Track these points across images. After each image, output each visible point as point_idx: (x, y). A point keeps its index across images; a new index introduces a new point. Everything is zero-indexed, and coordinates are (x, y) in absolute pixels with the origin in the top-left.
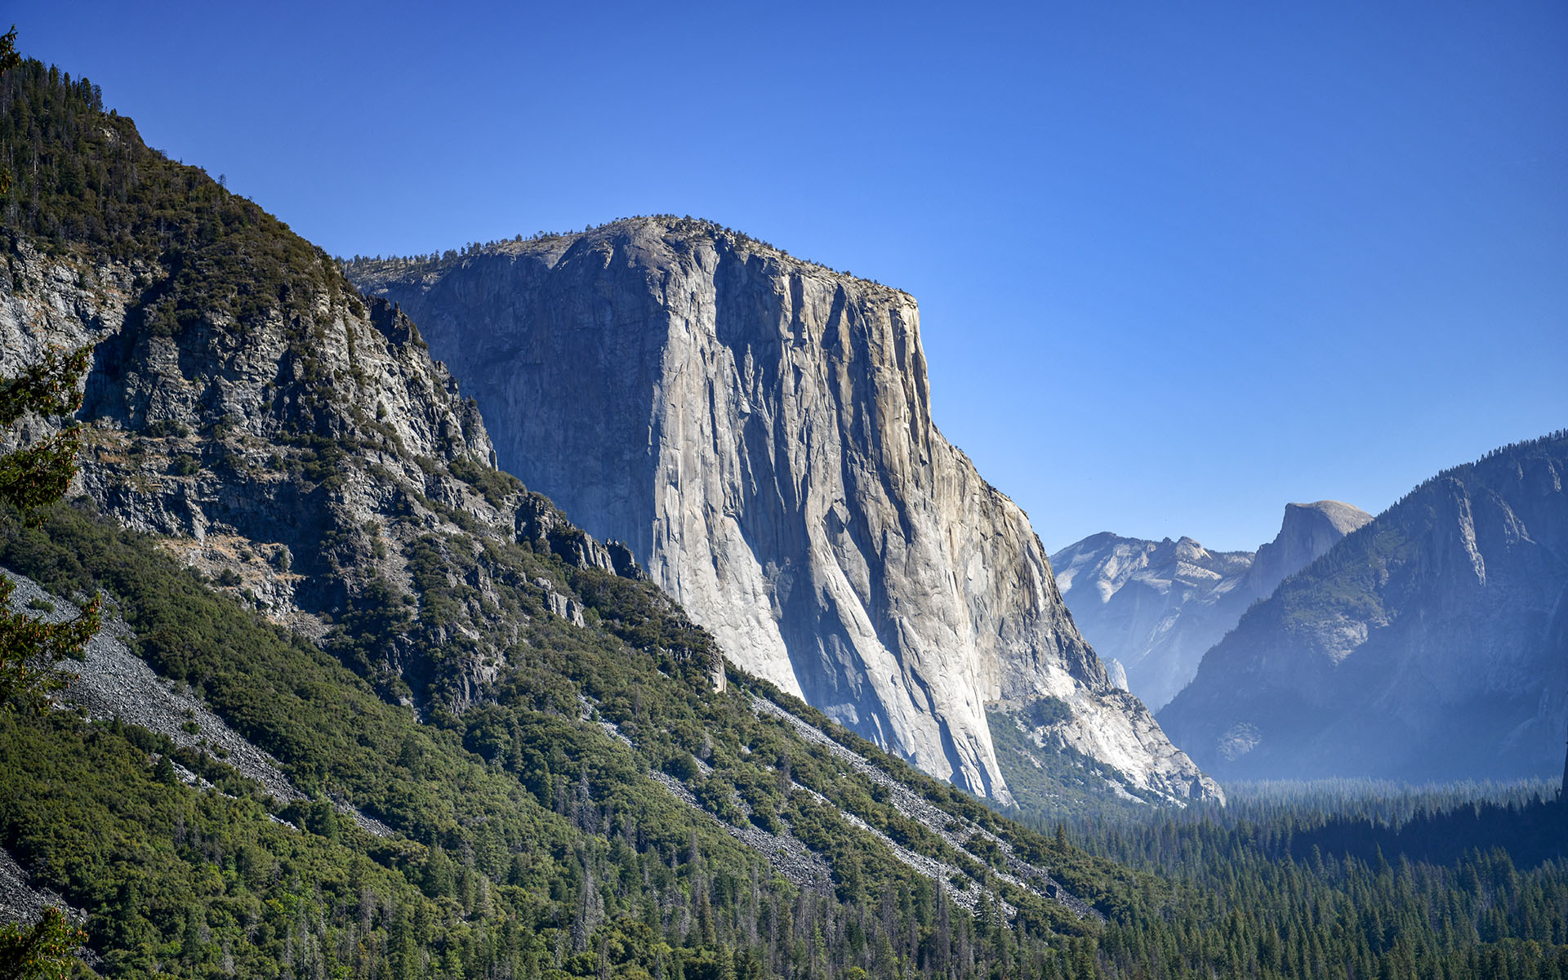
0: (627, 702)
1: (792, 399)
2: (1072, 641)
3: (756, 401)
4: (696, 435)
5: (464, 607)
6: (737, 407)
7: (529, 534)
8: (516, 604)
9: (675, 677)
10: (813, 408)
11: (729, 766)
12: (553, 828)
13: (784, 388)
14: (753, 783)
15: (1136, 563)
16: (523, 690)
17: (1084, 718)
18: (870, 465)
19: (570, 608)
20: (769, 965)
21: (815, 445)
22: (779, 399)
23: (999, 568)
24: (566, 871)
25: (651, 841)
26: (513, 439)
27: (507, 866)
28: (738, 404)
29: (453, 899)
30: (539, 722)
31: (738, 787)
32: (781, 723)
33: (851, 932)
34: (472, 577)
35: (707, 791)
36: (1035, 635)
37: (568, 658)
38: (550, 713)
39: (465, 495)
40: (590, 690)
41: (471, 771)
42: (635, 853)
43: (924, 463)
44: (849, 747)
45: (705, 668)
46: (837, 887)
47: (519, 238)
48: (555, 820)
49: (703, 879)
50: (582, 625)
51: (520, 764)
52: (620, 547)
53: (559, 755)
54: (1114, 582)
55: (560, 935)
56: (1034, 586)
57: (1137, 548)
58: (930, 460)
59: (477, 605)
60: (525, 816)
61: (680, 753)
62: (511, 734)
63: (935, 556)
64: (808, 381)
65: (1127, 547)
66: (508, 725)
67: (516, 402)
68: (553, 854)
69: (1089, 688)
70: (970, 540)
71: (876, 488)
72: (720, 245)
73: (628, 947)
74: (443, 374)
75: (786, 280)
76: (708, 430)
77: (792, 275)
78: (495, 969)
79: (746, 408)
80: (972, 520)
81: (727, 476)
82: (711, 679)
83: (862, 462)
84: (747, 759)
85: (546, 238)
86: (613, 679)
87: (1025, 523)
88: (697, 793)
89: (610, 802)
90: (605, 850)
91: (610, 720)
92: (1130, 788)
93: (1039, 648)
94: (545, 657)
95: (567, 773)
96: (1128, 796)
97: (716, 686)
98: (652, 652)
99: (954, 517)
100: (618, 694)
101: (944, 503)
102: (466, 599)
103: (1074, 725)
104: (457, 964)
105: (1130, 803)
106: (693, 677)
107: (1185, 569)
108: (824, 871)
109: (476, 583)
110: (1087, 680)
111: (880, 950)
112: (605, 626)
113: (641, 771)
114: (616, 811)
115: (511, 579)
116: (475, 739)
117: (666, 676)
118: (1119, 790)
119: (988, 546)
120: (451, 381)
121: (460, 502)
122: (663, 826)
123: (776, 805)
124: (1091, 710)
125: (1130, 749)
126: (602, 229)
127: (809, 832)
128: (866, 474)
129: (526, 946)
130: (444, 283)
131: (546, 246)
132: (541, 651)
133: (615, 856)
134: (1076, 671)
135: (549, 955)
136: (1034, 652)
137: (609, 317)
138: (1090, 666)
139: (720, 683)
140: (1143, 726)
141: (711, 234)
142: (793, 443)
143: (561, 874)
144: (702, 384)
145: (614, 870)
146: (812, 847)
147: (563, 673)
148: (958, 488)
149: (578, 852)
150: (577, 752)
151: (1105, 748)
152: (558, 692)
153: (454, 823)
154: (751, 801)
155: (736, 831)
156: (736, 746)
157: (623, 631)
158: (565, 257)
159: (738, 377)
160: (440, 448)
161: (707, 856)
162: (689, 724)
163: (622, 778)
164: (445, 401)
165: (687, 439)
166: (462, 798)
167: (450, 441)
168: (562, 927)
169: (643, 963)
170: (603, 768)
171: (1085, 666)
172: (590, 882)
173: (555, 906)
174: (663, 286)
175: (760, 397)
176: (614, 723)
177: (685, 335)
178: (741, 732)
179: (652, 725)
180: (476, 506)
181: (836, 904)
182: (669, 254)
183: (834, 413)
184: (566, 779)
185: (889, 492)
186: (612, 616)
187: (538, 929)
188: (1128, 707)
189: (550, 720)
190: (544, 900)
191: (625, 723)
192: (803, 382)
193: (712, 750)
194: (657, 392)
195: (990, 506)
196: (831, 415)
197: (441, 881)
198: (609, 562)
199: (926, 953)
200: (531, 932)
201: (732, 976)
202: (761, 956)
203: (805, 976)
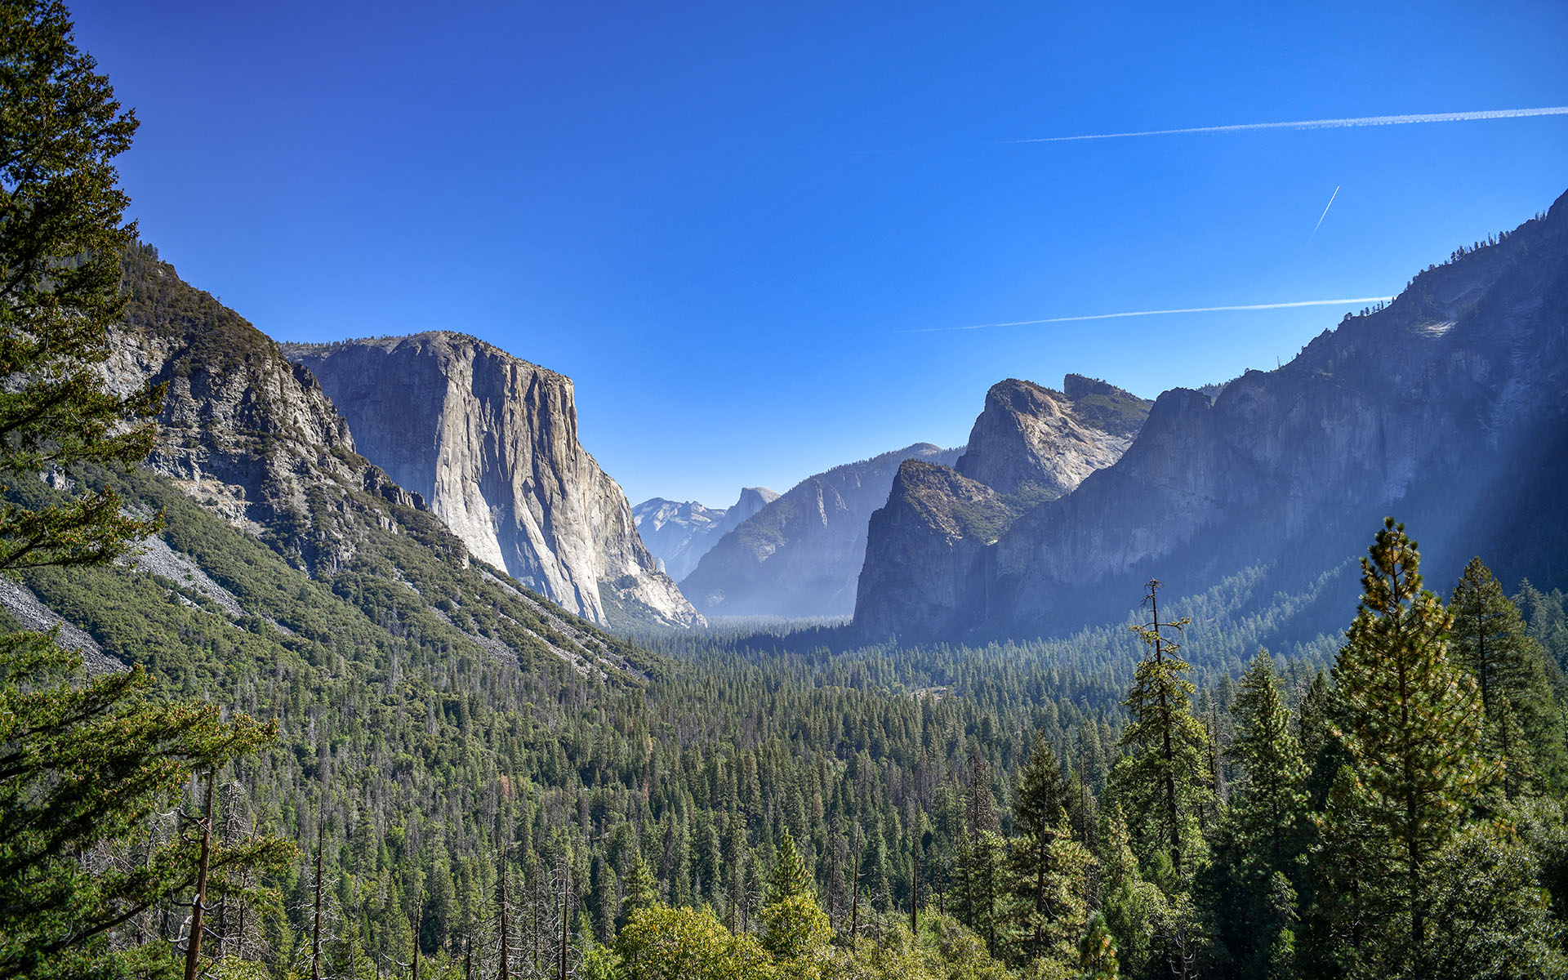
0: (418, 572)
1: (509, 426)
2: (640, 549)
3: (490, 425)
4: (459, 441)
5: (335, 522)
7: (371, 487)
8: (362, 521)
9: (443, 561)
10: (519, 430)
11: (469, 605)
12: (378, 633)
13: (505, 420)
14: (481, 613)
15: (672, 513)
16: (364, 564)
17: (644, 585)
18: (546, 460)
19: (390, 524)
20: (485, 702)
21: (519, 449)
22: (502, 426)
23: (607, 513)
24: (384, 655)
25: (428, 641)
26: (364, 439)
27: (353, 652)
28: (481, 427)
29: (324, 667)
30: (372, 581)
31: (473, 615)
32: (496, 585)
33: (527, 686)
34: (340, 507)
35: (457, 617)
36: (623, 546)
37: (388, 549)
38: (378, 576)
39: (338, 465)
40: (399, 566)
41: (336, 604)
42: (419, 647)
43: (573, 460)
44: (529, 597)
45: (459, 556)
46: (521, 664)
47: (373, 338)
48: (379, 629)
49: (454, 660)
50: (396, 533)
51: (361, 601)
52: (418, 495)
53: (382, 597)
54: (662, 521)
55: (380, 686)
56: (623, 522)
57: (673, 506)
58: (576, 459)
59: (342, 521)
60: (363, 627)
61: (444, 598)
62: (358, 586)
63: (576, 506)
64: (517, 417)
65: (668, 505)
66: (356, 581)
67: (367, 420)
68: (377, 646)
69: (647, 571)
70: (593, 499)
71: (549, 471)
72: (476, 348)
73: (414, 692)
74: (329, 404)
75: (508, 367)
76: (465, 439)
77: (511, 365)
78: (346, 702)
79: (485, 429)
80: (595, 489)
81: (474, 462)
82: (461, 562)
83: (542, 459)
84: (478, 602)
85: (387, 339)
86: (411, 561)
87: (620, 491)
88: (452, 618)
89: (408, 621)
90: (404, 645)
91: (409, 581)
92: (664, 619)
93: (624, 552)
94: (376, 548)
95: (386, 606)
96: (663, 623)
97: (464, 565)
98: (432, 548)
99: (586, 488)
100: (413, 568)
101: (581, 480)
102: (336, 518)
103: (639, 589)
104: (326, 699)
105: (664, 626)
106: (452, 561)
107: (695, 517)
108: (515, 657)
109: (342, 510)
110: (646, 568)
111: (541, 694)
112: (408, 534)
113: (424, 606)
114: (410, 626)
115: (360, 508)
116: (338, 588)
117: (438, 560)
118: (659, 620)
119: (602, 502)
120: (333, 408)
121: (335, 469)
122: (434, 633)
123: (492, 624)
124: (648, 582)
125: (665, 601)
126: (416, 336)
127: (508, 638)
128: (544, 465)
129: (362, 691)
130: (332, 357)
131: (387, 343)
132: (375, 545)
133: (409, 648)
134: (641, 563)
135: (374, 695)
136: (622, 554)
137: (417, 380)
138: (648, 561)
139: (466, 564)
140: (671, 590)
141: (472, 342)
142: (508, 447)
143: (381, 656)
144: (463, 416)
145: (408, 655)
146: (509, 645)
147: (385, 557)
148: (589, 473)
149: (390, 646)
150: (391, 596)
151: (653, 600)
152: (382, 566)
153: (326, 630)
154: (479, 622)
155: (471, 637)
156: (473, 595)
157: (417, 537)
158: (396, 348)
159: (482, 413)
160: (326, 441)
161: (456, 649)
162: (450, 584)
163: (414, 609)
164: (330, 417)
165: (454, 443)
166: (330, 617)
167: (331, 438)
168: (381, 682)
169: (422, 700)
170: (404, 604)
171: (646, 561)
172: (396, 661)
173: (377, 672)
174: (446, 366)
175: (493, 424)
176: (411, 582)
177: (456, 391)
178: (476, 588)
179: (430, 584)
180: (344, 471)
181: (520, 673)
182: (450, 350)
183: (529, 434)
184: (385, 610)
185: (555, 474)
186: (412, 529)
187: (368, 683)
189: (378, 580)
190: (372, 668)
191: (417, 583)
192: (514, 417)
193: (461, 597)
194: (440, 418)
195: (604, 483)
197: (319, 658)
198: (411, 502)
199: (563, 696)
200: (365, 684)
201: (467, 707)
202: (481, 697)
203: (503, 707)
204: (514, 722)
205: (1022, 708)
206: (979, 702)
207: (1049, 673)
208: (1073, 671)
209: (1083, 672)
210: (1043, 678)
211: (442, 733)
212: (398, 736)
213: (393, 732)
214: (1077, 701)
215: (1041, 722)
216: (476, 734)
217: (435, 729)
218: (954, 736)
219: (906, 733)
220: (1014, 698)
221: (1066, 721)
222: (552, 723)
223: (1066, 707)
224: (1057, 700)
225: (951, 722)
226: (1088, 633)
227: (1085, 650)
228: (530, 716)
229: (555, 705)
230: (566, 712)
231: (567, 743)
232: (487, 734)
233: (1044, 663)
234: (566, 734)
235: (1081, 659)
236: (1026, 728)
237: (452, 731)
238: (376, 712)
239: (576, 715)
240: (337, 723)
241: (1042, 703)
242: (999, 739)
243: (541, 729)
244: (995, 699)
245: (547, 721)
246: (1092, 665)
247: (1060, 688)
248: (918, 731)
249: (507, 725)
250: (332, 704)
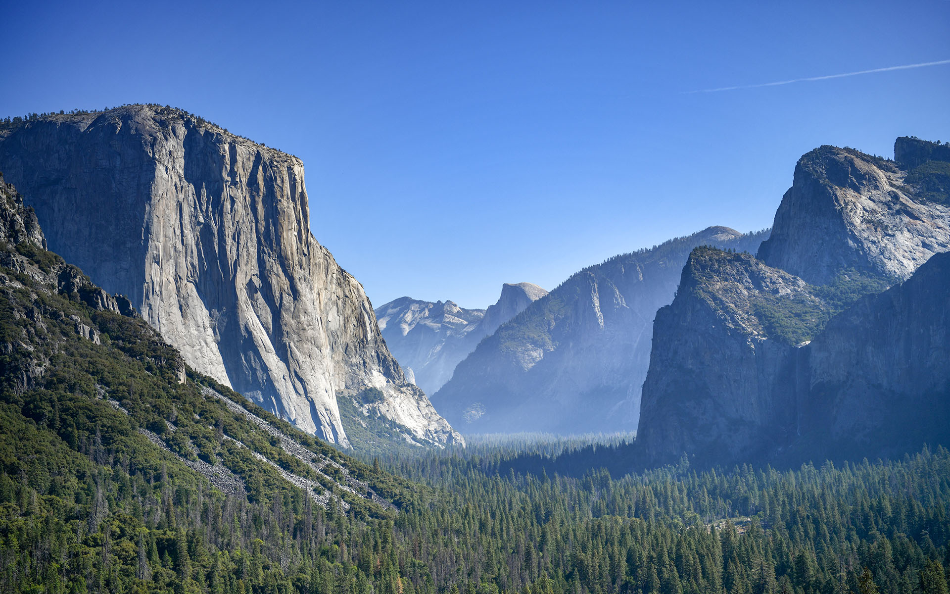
0: (125, 388)
1: (229, 216)
2: (385, 357)
3: (207, 216)
4: (171, 234)
5: (24, 332)
6: (196, 219)
7: (66, 289)
8: (57, 330)
9: (155, 375)
10: (241, 221)
11: (187, 426)
12: (78, 462)
13: (224, 209)
14: (201, 436)
15: (422, 314)
16: (61, 381)
17: (391, 399)
18: (274, 255)
19: (91, 333)
20: (207, 539)
21: (242, 242)
22: (221, 215)
23: (346, 316)
24: (86, 487)
25: (138, 469)
26: (57, 233)
27: (48, 484)
28: (196, 217)
29: (13, 504)
30: (71, 400)
31: (191, 438)
32: (218, 401)
33: (255, 519)
34: (30, 314)
35: (173, 440)
36: (365, 353)
37: (90, 362)
38: (77, 395)
39: (26, 265)
40: (103, 381)
41: (27, 428)
42: (128, 476)
43: (305, 255)
44: (257, 415)
45: (174, 369)
46: (249, 494)
47: (62, 112)
48: (79, 457)
49: (169, 490)
50: (99, 343)
51: (58, 424)
52: (123, 298)
53: (83, 419)
54: (410, 324)
55: (81, 524)
56: (365, 326)
57: (423, 306)
58: (309, 254)
59: (33, 330)
60: (60, 454)
61: (157, 418)
62: (53, 406)
63: (310, 308)
64: (239, 206)
65: (417, 305)
66: (51, 401)
67: (59, 210)
68: (77, 477)
69: (394, 383)
70: (330, 299)
71: (277, 268)
72: (187, 124)
73: (122, 530)
74: (12, 191)
75: (227, 147)
76: (178, 232)
77: (230, 144)
78: (39, 544)
79: (202, 220)
80: (332, 288)
81: (189, 258)
82: (177, 376)
83: (269, 254)
84: (197, 422)
85: (79, 114)
86: (117, 375)
87: (362, 291)
88: (167, 441)
89: (114, 447)
90: (110, 475)
91: (115, 399)
92: (414, 438)
93: (367, 360)
94: (75, 362)
95: (87, 430)
96: (414, 442)
97: (180, 380)
98: (142, 359)
99: (321, 286)
100: (120, 384)
101: (316, 278)
102: (25, 327)
103: (385, 404)
104: (15, 542)
105: (414, 447)
106: (166, 375)
107: (448, 318)
108: (241, 485)
109: (32, 318)
110: (393, 378)
111: (272, 529)
112: (113, 344)
113: (133, 428)
114: (117, 451)
115: (55, 315)
116: (30, 409)
117: (150, 374)
118: (409, 439)
119: (340, 303)
120: (18, 196)
121: (23, 268)
122: (146, 460)
123: (213, 448)
124: (395, 395)
125: (415, 417)
126: (114, 110)
127: (233, 463)
128: (271, 260)
129: (59, 531)
130: (13, 136)
131: (80, 118)
132: (73, 358)
133: (115, 478)
134: (387, 374)
135: (73, 535)
136: (364, 363)
137: (118, 163)
138: (395, 371)
139: (183, 378)
140: (423, 404)
141: (182, 117)
142: (229, 241)
143: (82, 489)
144: (175, 204)
145: (115, 486)
146: (234, 472)
147: (86, 371)
148: (324, 270)
149: (93, 476)
150: (94, 417)
151: (402, 416)
152: (83, 382)
153: (15, 459)
154: (199, 446)
155: (190, 463)
156: (191, 414)
157: (124, 347)
158: (91, 125)
159: (197, 201)
160: (10, 236)
161: (172, 477)
162: (163, 401)
163: (121, 432)
164: (14, 208)
165: (165, 236)
166: (20, 444)
167: (17, 232)
168: (83, 520)
169: (131, 539)
170: (109, 427)
171: (393, 371)
172: (100, 493)
173: (78, 507)
174: (153, 146)
175: (210, 214)
176: (118, 401)
177: (165, 175)
178: (194, 406)
179: (140, 402)
180: (34, 272)
181: (247, 504)
182: (156, 127)
183: (254, 225)
184: (87, 433)
185: (285, 271)
186: (117, 338)
187: (66, 521)
188: (415, 394)
189: (77, 398)
190: (71, 503)
191: (124, 401)
192: (235, 206)
193: (177, 417)
194: (147, 208)
195: (342, 280)
196: (252, 226)
197: (5, 494)
198: (116, 307)
199: (298, 530)
200: (62, 522)
201: (184, 545)
202: (202, 534)
203: (228, 545)
204: (240, 562)
205: (845, 545)
206: (792, 537)
207: (879, 502)
208: (910, 501)
209: (923, 501)
210: (871, 507)
211: (155, 578)
212: (102, 583)
213: (97, 577)
214: (916, 536)
215: (871, 562)
216: (195, 578)
217: (147, 572)
218: (762, 577)
219: (704, 573)
220: (835, 531)
221: (902, 561)
222: (285, 563)
223: (902, 544)
224: (890, 535)
225: (757, 559)
226: (928, 454)
227: (925, 475)
228: (259, 555)
229: (289, 541)
230: (302, 549)
231: (303, 586)
232: (209, 577)
233: (872, 490)
234: (302, 576)
235: (920, 485)
236: (851, 568)
237: (167, 574)
238: (77, 555)
239: (313, 552)
240: (28, 570)
241: (871, 539)
242: (818, 582)
243: (273, 570)
244: (812, 533)
245: (279, 560)
246: (935, 493)
247: (894, 521)
248: (717, 571)
249: (232, 566)
250: (22, 547)
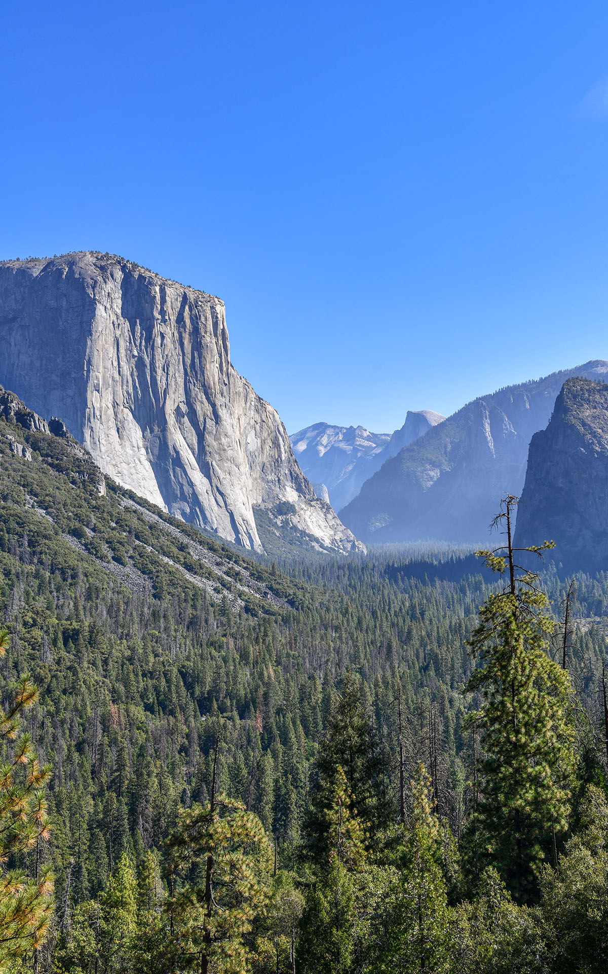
0: (51, 499)
1: (159, 350)
2: (298, 474)
3: (141, 349)
4: (109, 366)
6: (131, 352)
9: (79, 487)
10: (170, 354)
11: (103, 532)
12: (5, 561)
13: (155, 344)
14: (115, 541)
15: (336, 438)
17: (302, 512)
18: (198, 385)
19: (24, 451)
21: (171, 373)
22: (153, 349)
23: (263, 438)
24: (10, 582)
25: (58, 569)
30: (4, 508)
31: (107, 543)
32: (135, 512)
35: (91, 544)
36: (280, 472)
37: (21, 476)
38: (10, 504)
40: (32, 493)
42: (48, 574)
43: (226, 385)
44: (171, 524)
45: (95, 483)
46: (155, 592)
48: (6, 557)
49: (82, 587)
50: (30, 460)
52: (58, 421)
53: (13, 525)
54: (325, 447)
56: (280, 448)
57: (337, 430)
58: (229, 383)
61: (78, 525)
63: (230, 431)
64: (168, 340)
65: (332, 430)
67: (15, 345)
68: (4, 574)
69: (305, 498)
70: (249, 424)
71: (202, 396)
72: (123, 268)
73: (34, 620)
75: (157, 289)
76: (116, 364)
77: (160, 286)
79: (136, 353)
80: (250, 414)
81: (125, 386)
82: (97, 489)
83: (194, 383)
84: (113, 529)
85: (33, 260)
86: (45, 488)
87: (277, 416)
88: (85, 545)
89: (38, 549)
90: (32, 573)
91: (42, 508)
92: (322, 546)
93: (281, 478)
94: (9, 475)
95: (17, 534)
96: (321, 550)
97: (100, 492)
98: (67, 474)
99: (241, 412)
100: (47, 495)
101: (236, 405)
103: (297, 516)
105: (321, 553)
106: (88, 488)
107: (359, 441)
108: (149, 584)
110: (304, 494)
111: (169, 622)
112: (43, 460)
113: (56, 534)
114: (41, 553)
117: (74, 487)
118: (317, 547)
119: (258, 427)
122: (65, 561)
123: (126, 552)
124: (305, 508)
125: (323, 527)
126: (62, 257)
127: (142, 565)
128: (196, 389)
131: (33, 265)
132: (7, 472)
133: (37, 576)
134: (299, 489)
136: (279, 480)
137: (65, 303)
138: (306, 487)
139: (103, 490)
140: (330, 516)
141: (119, 263)
142: (159, 371)
143: (7, 584)
144: (113, 340)
145: (36, 583)
146: (143, 573)
147: (18, 484)
148: (243, 398)
149: (17, 573)
150: (23, 524)
151: (311, 527)
152: (14, 493)
154: (114, 549)
155: (105, 564)
156: (108, 522)
157: (53, 463)
158: (43, 271)
159: (132, 337)
161: (86, 576)
162: (84, 511)
163: (45, 537)
165: (104, 368)
169: (42, 628)
170: (35, 532)
171: (303, 487)
172: (21, 589)
174: (93, 288)
175: (143, 348)
176: (44, 509)
177: (104, 314)
178: (111, 516)
179: (64, 511)
181: (151, 600)
182: (97, 272)
183: (181, 357)
184: (16, 537)
185: (208, 399)
186: (48, 456)
188: (323, 507)
189: (9, 507)
191: (50, 510)
192: (165, 341)
193: (95, 524)
194: (89, 343)
195: (260, 407)
196: (179, 359)
198: (46, 427)
201: (87, 635)
202: (104, 626)
203: (127, 635)
204: (134, 650)
211: (58, 662)
213: (7, 661)
216: (92, 662)
217: (51, 657)
232: (106, 662)
237: (69, 659)
239: (203, 643)
243: (162, 658)
245: (170, 649)
249: (128, 653)
